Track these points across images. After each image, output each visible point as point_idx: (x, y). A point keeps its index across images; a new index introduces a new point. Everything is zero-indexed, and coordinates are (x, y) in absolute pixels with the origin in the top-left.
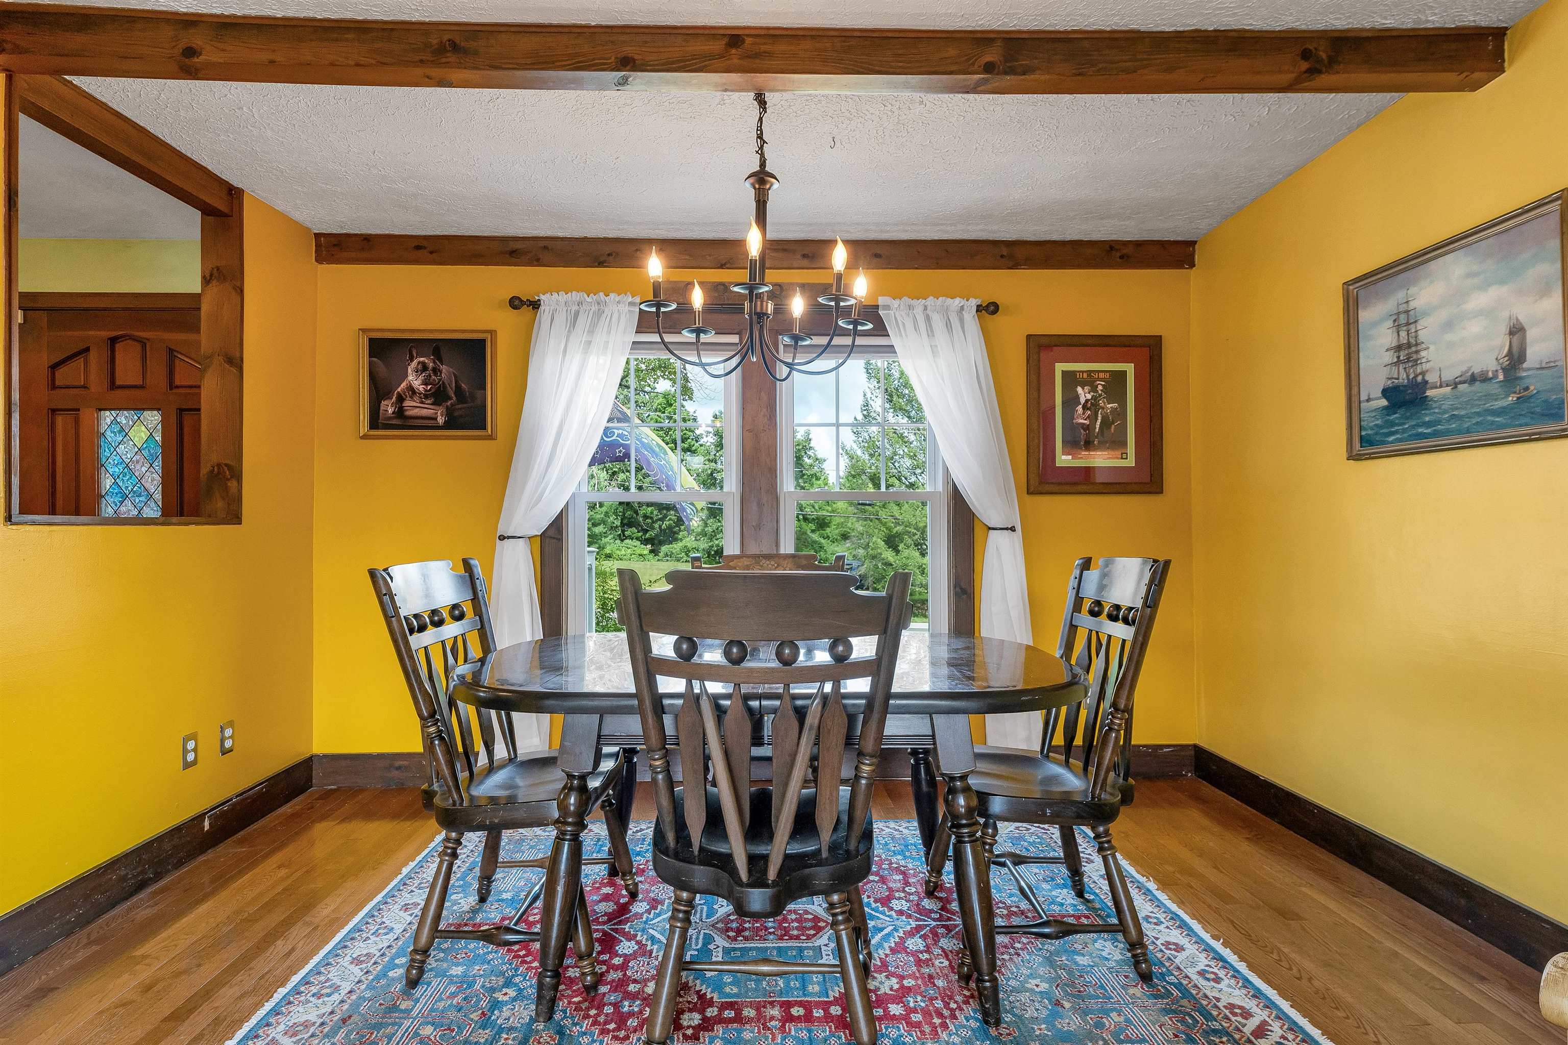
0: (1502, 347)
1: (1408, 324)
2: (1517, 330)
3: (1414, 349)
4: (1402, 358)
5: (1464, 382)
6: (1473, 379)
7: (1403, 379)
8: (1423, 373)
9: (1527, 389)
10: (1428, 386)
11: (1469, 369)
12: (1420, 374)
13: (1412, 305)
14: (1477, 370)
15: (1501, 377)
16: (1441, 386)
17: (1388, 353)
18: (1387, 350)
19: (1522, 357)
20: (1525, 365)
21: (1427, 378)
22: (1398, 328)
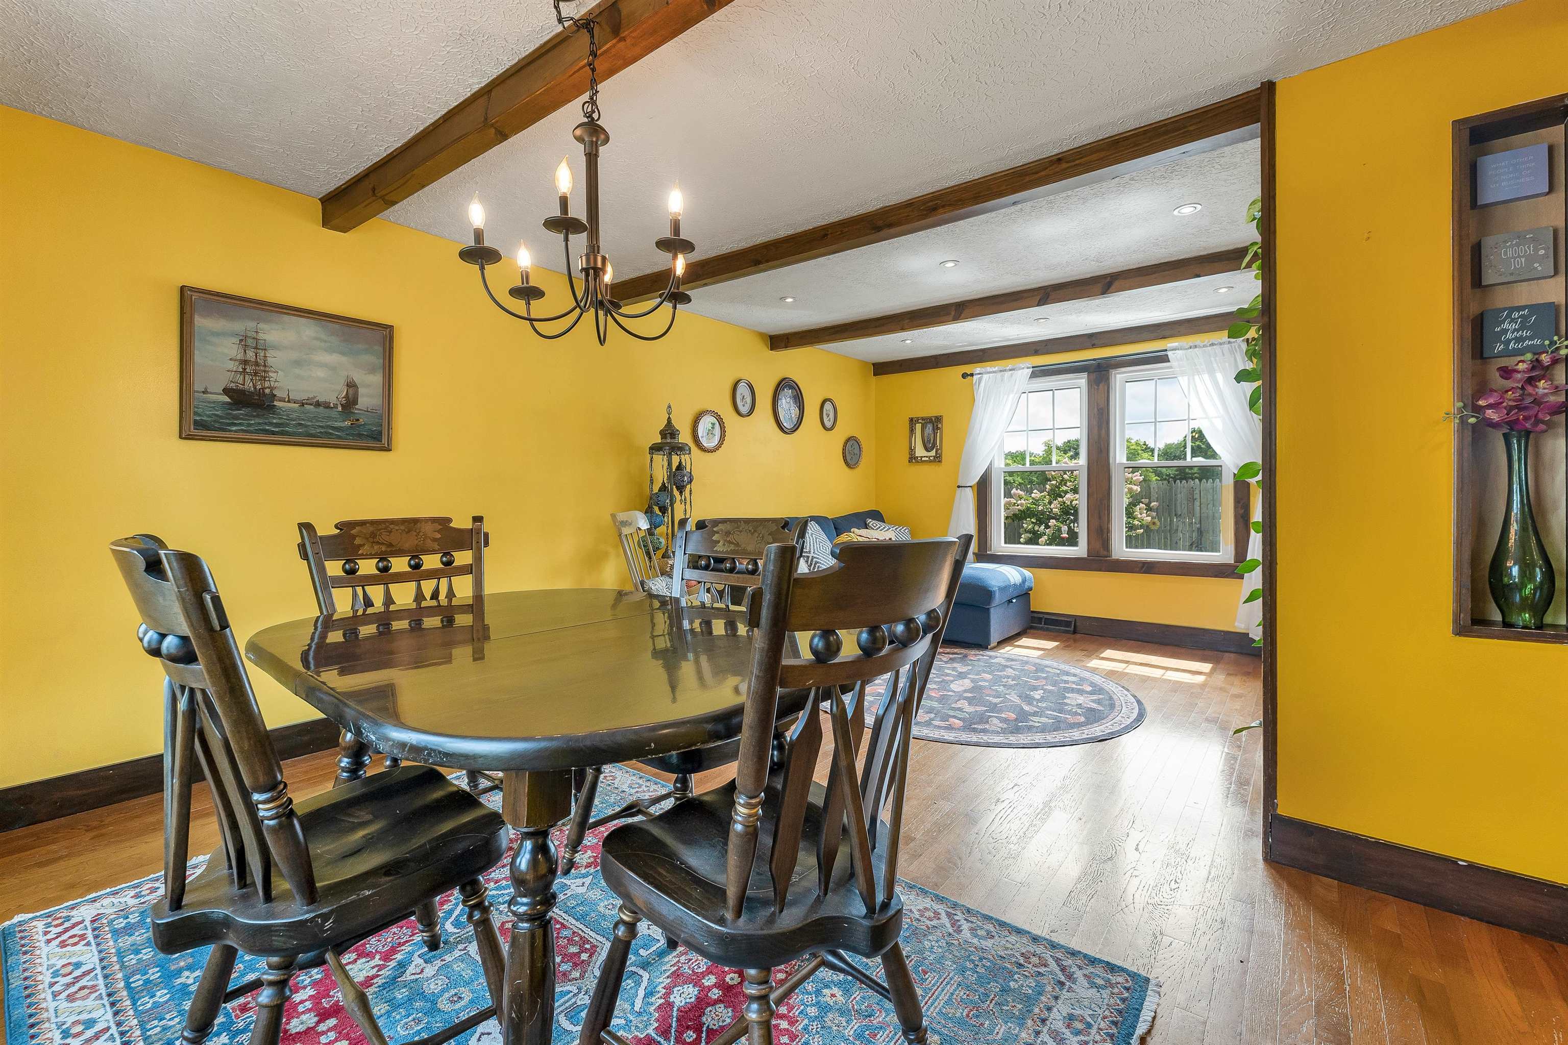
0: (342, 391)
1: (256, 348)
2: (351, 385)
3: (262, 368)
4: (248, 370)
5: (311, 405)
6: (318, 404)
7: (249, 386)
8: (272, 388)
9: (358, 420)
10: (276, 398)
11: (315, 397)
12: (269, 388)
13: (261, 336)
14: (321, 399)
15: (340, 409)
16: (289, 401)
17: (232, 362)
18: (231, 359)
19: (355, 402)
20: (357, 407)
21: (275, 392)
22: (246, 348)
